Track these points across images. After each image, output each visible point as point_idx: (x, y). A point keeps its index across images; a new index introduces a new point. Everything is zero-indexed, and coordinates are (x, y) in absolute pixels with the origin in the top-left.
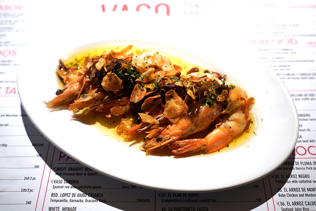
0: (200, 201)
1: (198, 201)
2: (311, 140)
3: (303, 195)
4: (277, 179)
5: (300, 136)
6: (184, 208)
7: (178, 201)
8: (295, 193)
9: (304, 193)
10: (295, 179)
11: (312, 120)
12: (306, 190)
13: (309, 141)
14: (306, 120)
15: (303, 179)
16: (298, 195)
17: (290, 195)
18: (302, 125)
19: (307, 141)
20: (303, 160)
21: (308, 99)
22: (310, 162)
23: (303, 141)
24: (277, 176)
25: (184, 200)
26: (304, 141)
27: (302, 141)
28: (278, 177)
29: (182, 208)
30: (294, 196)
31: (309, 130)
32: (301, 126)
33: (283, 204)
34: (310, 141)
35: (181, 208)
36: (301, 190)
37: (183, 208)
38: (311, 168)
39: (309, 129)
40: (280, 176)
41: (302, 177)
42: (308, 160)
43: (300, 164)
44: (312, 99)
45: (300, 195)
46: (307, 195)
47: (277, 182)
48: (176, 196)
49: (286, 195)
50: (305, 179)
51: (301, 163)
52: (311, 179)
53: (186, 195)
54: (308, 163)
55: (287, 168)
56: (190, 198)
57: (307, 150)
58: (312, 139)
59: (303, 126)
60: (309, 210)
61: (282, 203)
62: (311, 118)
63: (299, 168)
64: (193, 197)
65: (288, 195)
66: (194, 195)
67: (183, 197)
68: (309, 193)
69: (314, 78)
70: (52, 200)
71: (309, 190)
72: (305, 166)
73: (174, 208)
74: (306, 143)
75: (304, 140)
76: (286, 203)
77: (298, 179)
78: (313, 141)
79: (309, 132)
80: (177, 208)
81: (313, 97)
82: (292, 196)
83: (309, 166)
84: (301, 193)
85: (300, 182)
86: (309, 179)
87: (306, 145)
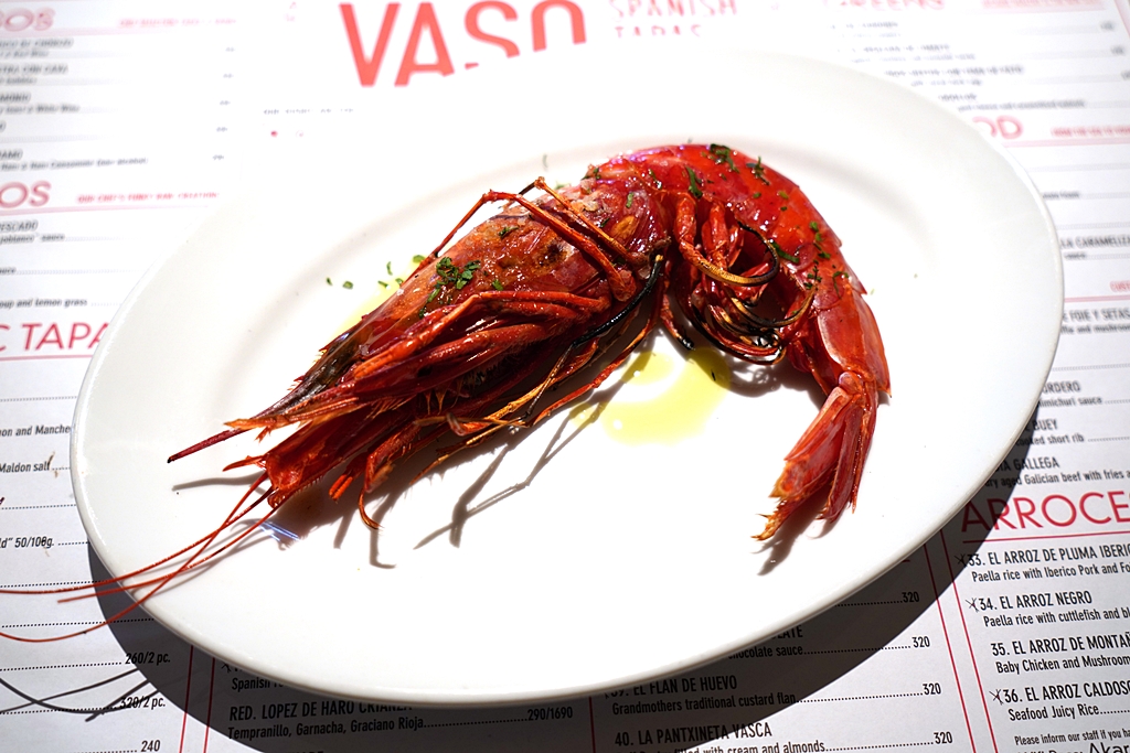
0: (742, 702)
1: (737, 703)
2: (1087, 472)
3: (1075, 663)
4: (989, 613)
5: (1054, 459)
6: (691, 732)
7: (669, 707)
8: (1049, 656)
9: (1079, 653)
10: (1047, 609)
11: (1086, 402)
12: (1085, 644)
13: (1083, 477)
14: (1068, 403)
15: (1071, 608)
16: (1061, 664)
17: (1034, 666)
18: (1055, 423)
19: (1076, 477)
20: (1068, 544)
21: (1071, 331)
22: (1091, 549)
23: (1063, 476)
24: (985, 602)
25: (686, 702)
26: (1067, 478)
27: (1060, 478)
28: (991, 607)
29: (683, 729)
30: (1047, 665)
31: (1081, 438)
32: (1052, 426)
33: (1013, 697)
34: (1087, 477)
35: (681, 732)
36: (1067, 645)
37: (686, 731)
38: (1096, 570)
39: (1081, 433)
40: (996, 603)
41: (1069, 601)
42: (1082, 543)
43: (1058, 556)
44: (1081, 330)
45: (1067, 664)
46: (1087, 662)
47: (989, 624)
48: (661, 690)
49: (1021, 667)
50: (1079, 608)
51: (1063, 552)
52: (1098, 605)
53: (693, 684)
54: (1083, 553)
55: (1017, 574)
56: (708, 694)
57: (1078, 509)
58: (1093, 470)
59: (1058, 424)
60: (1100, 711)
61: (1010, 693)
62: (1083, 395)
63: (1056, 571)
64: (719, 688)
65: (1027, 665)
66: (719, 683)
67: (684, 690)
68: (1095, 653)
69: (1083, 256)
70: (233, 731)
71: (1093, 643)
72: (1074, 564)
73: (658, 731)
74: (1074, 482)
75: (1066, 474)
76: (1021, 694)
77: (1057, 609)
78: (1096, 475)
79: (1080, 443)
80: (667, 731)
81: (1084, 323)
82: (1042, 666)
83: (1086, 562)
84: (1071, 655)
85: (1062, 618)
86: (1090, 608)
87: (1074, 491)
